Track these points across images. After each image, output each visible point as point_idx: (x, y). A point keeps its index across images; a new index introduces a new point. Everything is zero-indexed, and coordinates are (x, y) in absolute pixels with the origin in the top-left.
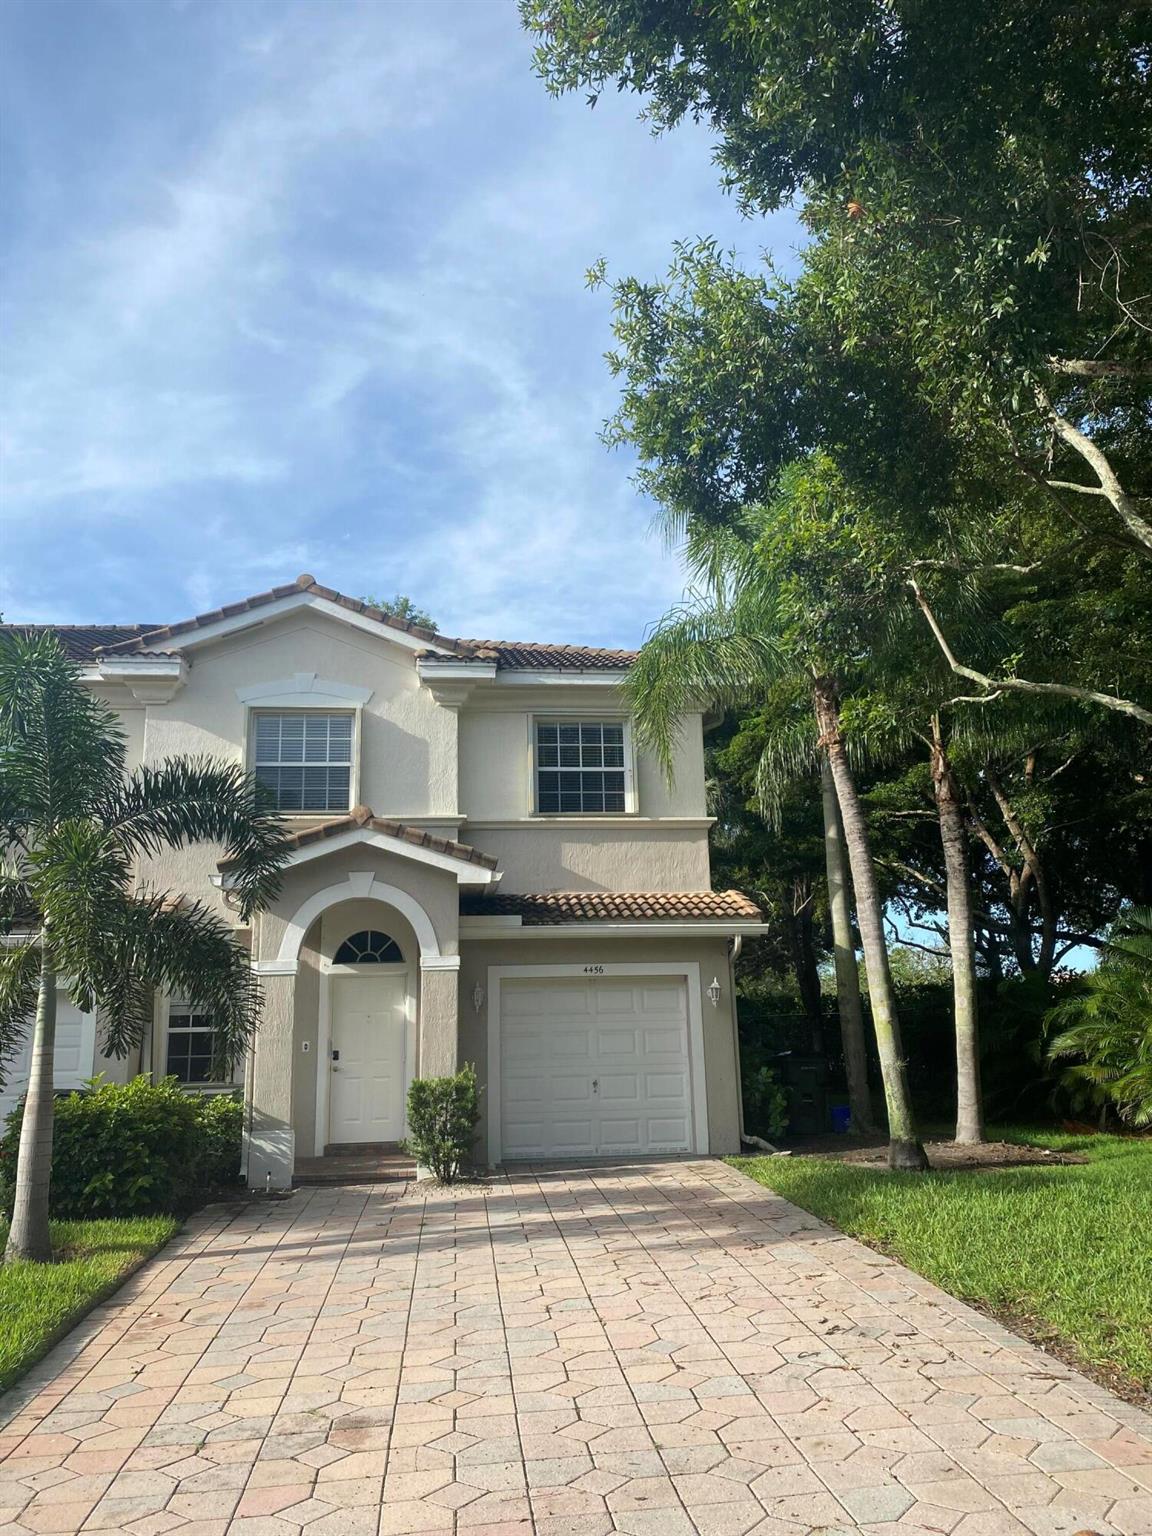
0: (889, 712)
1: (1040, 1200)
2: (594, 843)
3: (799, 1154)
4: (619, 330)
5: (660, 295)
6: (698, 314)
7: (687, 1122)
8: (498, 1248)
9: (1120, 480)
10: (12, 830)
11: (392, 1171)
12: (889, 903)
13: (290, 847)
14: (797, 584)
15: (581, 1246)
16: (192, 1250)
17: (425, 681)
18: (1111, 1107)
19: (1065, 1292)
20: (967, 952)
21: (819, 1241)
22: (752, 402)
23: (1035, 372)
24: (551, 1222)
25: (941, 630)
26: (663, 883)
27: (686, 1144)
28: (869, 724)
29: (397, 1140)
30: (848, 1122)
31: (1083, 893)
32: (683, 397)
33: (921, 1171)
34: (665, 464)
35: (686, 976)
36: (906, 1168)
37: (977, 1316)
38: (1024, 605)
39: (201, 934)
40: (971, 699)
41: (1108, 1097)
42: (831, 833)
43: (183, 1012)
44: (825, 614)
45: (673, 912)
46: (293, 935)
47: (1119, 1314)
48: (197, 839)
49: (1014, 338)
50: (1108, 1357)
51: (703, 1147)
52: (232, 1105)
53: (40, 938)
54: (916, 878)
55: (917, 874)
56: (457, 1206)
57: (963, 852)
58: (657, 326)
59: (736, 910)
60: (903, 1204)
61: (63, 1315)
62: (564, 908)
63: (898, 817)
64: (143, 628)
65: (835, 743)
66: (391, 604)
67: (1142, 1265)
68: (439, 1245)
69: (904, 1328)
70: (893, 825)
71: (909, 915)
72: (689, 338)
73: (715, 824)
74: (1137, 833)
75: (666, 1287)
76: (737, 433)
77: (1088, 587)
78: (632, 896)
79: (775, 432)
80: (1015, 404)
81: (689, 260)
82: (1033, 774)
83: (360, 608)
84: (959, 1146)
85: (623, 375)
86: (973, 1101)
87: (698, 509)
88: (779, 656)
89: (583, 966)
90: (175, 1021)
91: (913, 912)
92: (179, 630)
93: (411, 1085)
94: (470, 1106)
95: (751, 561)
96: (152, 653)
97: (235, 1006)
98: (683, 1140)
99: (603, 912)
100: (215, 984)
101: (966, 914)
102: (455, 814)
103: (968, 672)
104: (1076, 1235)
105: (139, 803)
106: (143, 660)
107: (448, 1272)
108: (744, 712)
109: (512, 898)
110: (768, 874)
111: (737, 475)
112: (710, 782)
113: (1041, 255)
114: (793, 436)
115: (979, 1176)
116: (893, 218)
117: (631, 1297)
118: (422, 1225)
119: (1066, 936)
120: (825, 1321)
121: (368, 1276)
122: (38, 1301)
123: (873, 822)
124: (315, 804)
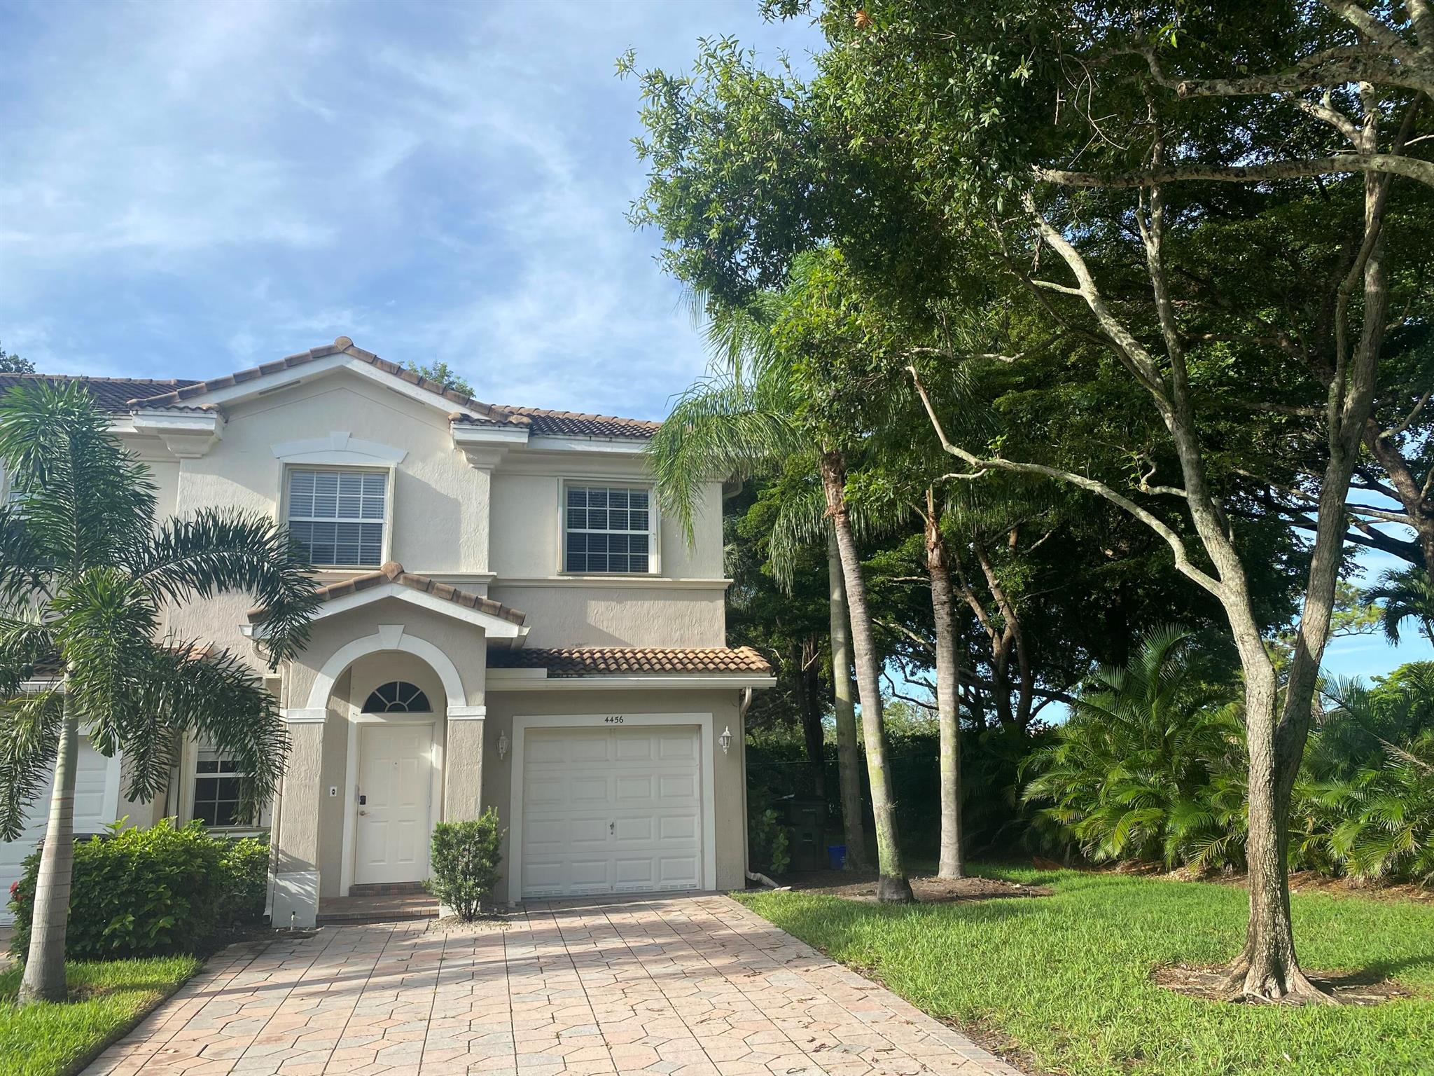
0: (887, 486)
1: (1009, 928)
2: (619, 602)
3: (798, 889)
4: (645, 117)
5: (684, 87)
6: (721, 107)
7: (697, 861)
8: (514, 979)
9: (1096, 283)
10: (36, 576)
11: (415, 909)
12: (887, 661)
13: (319, 599)
14: (808, 365)
15: (592, 976)
16: (213, 988)
17: (459, 443)
18: (1075, 844)
19: (1026, 1008)
20: (952, 704)
21: (812, 968)
22: (768, 192)
23: (1018, 178)
24: (565, 955)
25: (935, 412)
26: (682, 639)
27: (696, 882)
28: (870, 497)
29: (421, 880)
30: (843, 860)
31: (1058, 654)
32: (704, 184)
33: (907, 903)
34: (686, 246)
35: (700, 726)
36: (892, 901)
37: (948, 1031)
38: (1011, 394)
39: (228, 681)
40: (959, 476)
41: (1072, 836)
42: (836, 596)
43: (211, 758)
44: (831, 393)
45: (690, 666)
46: (323, 684)
47: (1071, 1027)
48: (227, 588)
49: (999, 145)
50: (1060, 1066)
51: (711, 884)
52: (258, 847)
53: (63, 684)
54: (910, 638)
55: (911, 635)
56: (476, 941)
57: (951, 614)
58: (682, 116)
59: (748, 664)
60: (888, 933)
61: (76, 1053)
62: (588, 662)
63: (896, 582)
64: (180, 383)
65: (840, 513)
66: (430, 369)
67: (1093, 984)
68: (457, 978)
69: (884, 1044)
70: (891, 590)
71: (904, 672)
72: (712, 130)
73: (731, 586)
74: (1106, 602)
75: (669, 1013)
76: (753, 222)
77: (1069, 379)
78: (652, 651)
79: (789, 222)
80: (1000, 207)
81: (713, 56)
82: (1015, 547)
83: (397, 371)
84: (941, 881)
85: (650, 160)
86: (954, 839)
87: (717, 290)
88: (793, 432)
89: (605, 716)
90: (202, 767)
91: (908, 669)
92: (215, 386)
93: (434, 828)
94: (492, 847)
95: (768, 343)
96: (188, 407)
97: (261, 751)
98: (693, 878)
99: (625, 666)
100: (241, 731)
101: (952, 671)
102: (485, 571)
103: (957, 451)
104: (1038, 958)
105: (168, 552)
106: (177, 414)
107: (467, 1002)
108: (762, 482)
109: (539, 652)
110: (779, 632)
111: (753, 260)
112: (728, 548)
113: (1023, 72)
114: (805, 226)
115: (957, 908)
116: (895, 30)
117: (636, 1022)
118: (442, 959)
119: (1042, 693)
120: (813, 1040)
121: (388, 1008)
122: (51, 1040)
123: (873, 586)
124: (347, 558)
